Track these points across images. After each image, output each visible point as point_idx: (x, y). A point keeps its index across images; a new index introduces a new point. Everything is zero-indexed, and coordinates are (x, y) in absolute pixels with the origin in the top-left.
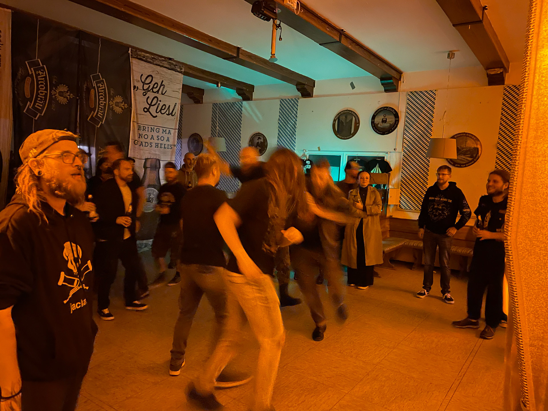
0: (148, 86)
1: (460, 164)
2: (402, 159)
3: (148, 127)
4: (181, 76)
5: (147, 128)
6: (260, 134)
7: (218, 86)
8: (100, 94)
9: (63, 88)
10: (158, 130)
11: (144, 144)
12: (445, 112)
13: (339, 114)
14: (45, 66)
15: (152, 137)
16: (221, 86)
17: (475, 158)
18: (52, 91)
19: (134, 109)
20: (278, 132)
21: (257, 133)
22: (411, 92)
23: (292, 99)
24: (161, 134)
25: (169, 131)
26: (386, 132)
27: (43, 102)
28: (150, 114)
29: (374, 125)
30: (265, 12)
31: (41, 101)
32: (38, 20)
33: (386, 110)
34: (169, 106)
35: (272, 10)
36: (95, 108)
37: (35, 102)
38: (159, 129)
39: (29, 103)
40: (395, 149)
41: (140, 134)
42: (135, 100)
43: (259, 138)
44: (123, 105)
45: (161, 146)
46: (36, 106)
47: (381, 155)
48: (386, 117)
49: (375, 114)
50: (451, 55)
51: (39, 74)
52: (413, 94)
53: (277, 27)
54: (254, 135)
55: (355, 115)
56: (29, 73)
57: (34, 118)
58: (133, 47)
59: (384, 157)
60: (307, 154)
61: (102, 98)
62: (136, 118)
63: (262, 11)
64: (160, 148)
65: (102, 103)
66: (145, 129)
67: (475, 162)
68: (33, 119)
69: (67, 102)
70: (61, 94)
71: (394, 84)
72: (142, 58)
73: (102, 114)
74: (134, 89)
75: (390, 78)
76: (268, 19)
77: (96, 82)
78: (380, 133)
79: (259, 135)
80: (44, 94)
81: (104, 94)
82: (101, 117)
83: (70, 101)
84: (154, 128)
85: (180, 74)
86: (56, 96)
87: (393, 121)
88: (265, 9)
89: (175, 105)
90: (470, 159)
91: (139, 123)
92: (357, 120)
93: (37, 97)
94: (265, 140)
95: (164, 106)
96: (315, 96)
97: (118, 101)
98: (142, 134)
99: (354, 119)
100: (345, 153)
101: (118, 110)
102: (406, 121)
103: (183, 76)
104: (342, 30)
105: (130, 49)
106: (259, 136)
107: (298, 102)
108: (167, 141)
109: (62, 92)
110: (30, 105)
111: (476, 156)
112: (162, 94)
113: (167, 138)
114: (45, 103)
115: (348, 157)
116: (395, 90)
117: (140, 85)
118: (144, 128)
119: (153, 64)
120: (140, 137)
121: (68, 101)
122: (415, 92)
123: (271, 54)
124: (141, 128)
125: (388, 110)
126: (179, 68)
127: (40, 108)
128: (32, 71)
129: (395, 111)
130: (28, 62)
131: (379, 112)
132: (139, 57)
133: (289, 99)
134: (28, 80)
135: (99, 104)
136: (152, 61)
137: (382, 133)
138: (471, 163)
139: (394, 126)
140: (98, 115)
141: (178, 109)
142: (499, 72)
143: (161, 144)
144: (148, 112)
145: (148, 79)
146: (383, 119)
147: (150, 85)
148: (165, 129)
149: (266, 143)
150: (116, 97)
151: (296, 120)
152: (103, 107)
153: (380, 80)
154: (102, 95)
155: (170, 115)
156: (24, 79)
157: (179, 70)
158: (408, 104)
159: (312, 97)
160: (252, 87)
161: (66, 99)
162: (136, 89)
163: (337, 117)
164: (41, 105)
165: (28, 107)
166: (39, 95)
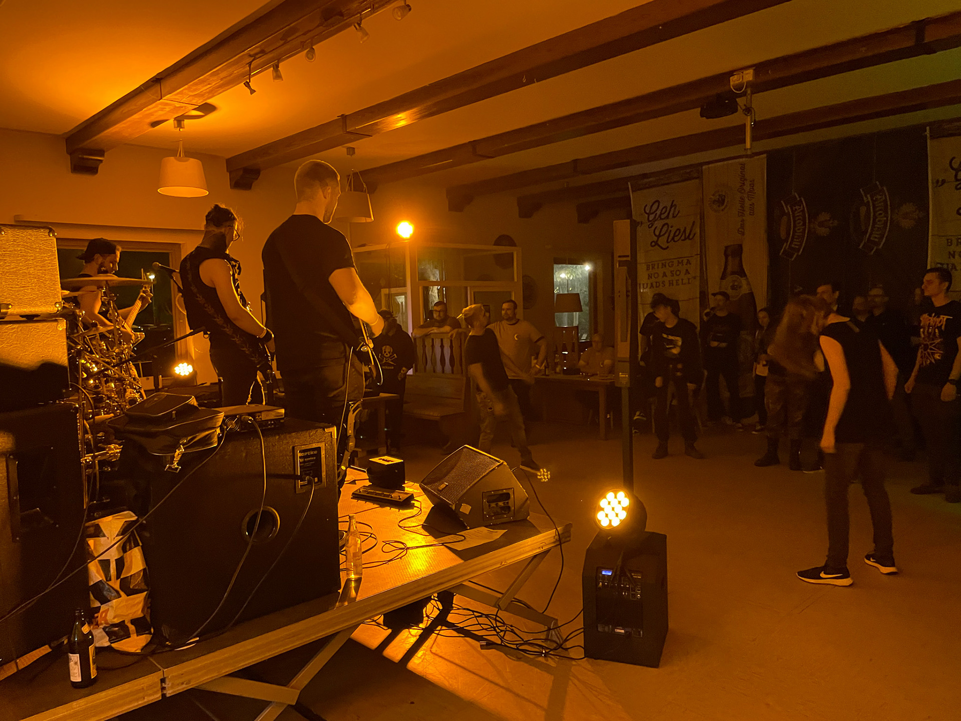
9: (824, 217)
14: (802, 198)
18: (811, 224)
31: (799, 239)
41: (949, 252)
42: (937, 201)
44: (916, 215)
46: (793, 246)
51: (796, 210)
56: (785, 212)
57: (790, 259)
58: (933, 124)
61: (879, 214)
65: (879, 221)
70: (821, 224)
72: (954, 132)
73: (878, 236)
77: (870, 196)
80: (802, 230)
82: (877, 240)
83: (833, 230)
86: (816, 229)
91: (948, 234)
93: (794, 236)
97: (908, 211)
98: (955, 251)
101: (906, 224)
105: (928, 128)
109: (823, 221)
110: (786, 245)
114: (803, 240)
117: (948, 176)
118: (959, 241)
120: (951, 257)
121: (830, 231)
124: (951, 242)
127: (797, 247)
128: (788, 209)
130: (783, 201)
132: (947, 133)
134: (784, 220)
135: (874, 223)
150: (903, 206)
152: (881, 226)
154: (880, 210)
161: (828, 228)
162: (940, 184)
164: (798, 243)
165: (785, 248)
166: (796, 232)
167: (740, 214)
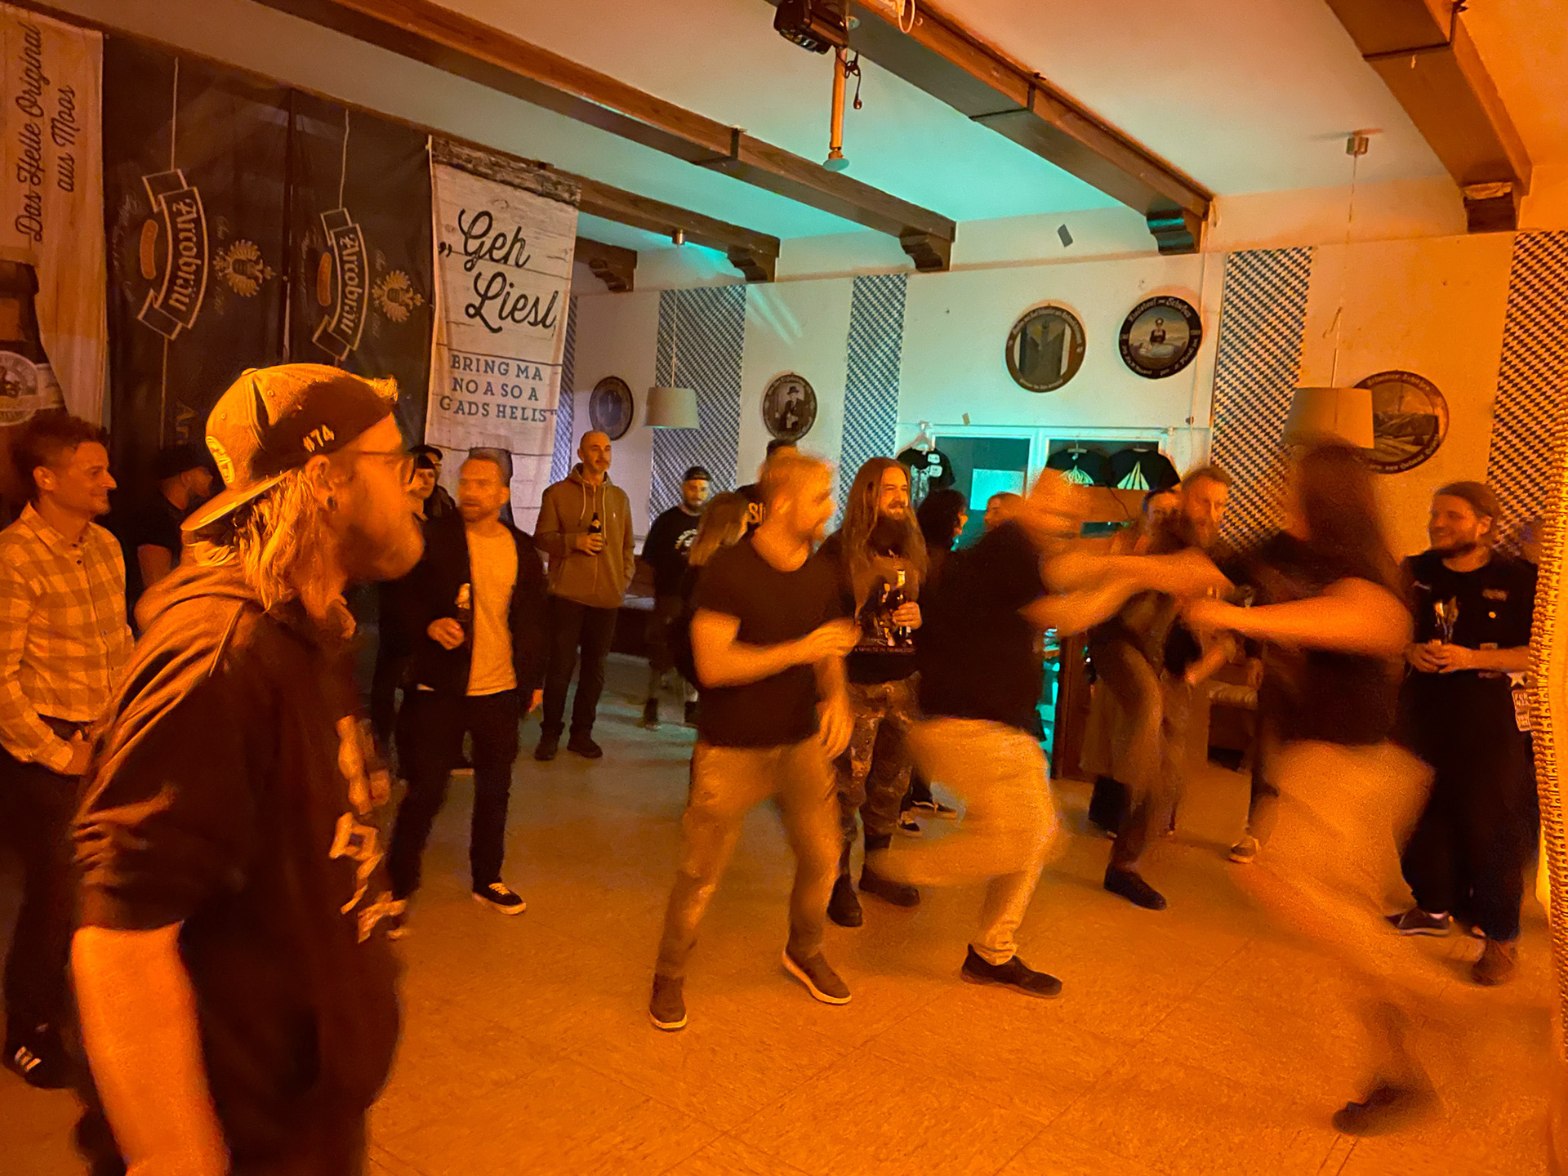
0: (477, 242)
1: (1384, 464)
2: (1210, 450)
3: (478, 360)
4: (572, 213)
5: (475, 362)
6: (792, 378)
7: (675, 241)
8: (347, 266)
9: (245, 251)
10: (503, 366)
11: (466, 407)
12: (1339, 311)
13: (1026, 320)
14: (195, 190)
15: (489, 390)
16: (685, 240)
17: (1428, 446)
18: (215, 259)
19: (441, 309)
20: (846, 371)
21: (786, 376)
22: (1239, 254)
23: (888, 277)
24: (512, 380)
25: (537, 369)
26: (1164, 369)
27: (190, 289)
28: (483, 324)
29: (1128, 349)
30: (813, 26)
31: (187, 288)
32: (177, 59)
33: (1164, 305)
34: (537, 300)
35: (834, 21)
36: (334, 305)
37: (170, 291)
38: (507, 365)
39: (152, 293)
40: (1188, 421)
41: (456, 379)
42: (444, 283)
43: (793, 390)
44: (412, 299)
45: (513, 413)
46: (171, 302)
47: (1148, 437)
48: (1162, 328)
49: (1131, 319)
50: (1357, 144)
51: (179, 213)
52: (1243, 261)
53: (848, 68)
54: (779, 379)
55: (1071, 321)
56: (151, 209)
57: (167, 336)
58: (437, 134)
59: (1156, 444)
60: (932, 435)
61: (351, 279)
62: (445, 334)
63: (805, 23)
64: (511, 417)
65: (351, 293)
66: (469, 366)
67: (1427, 457)
68: (163, 337)
69: (256, 291)
70: (240, 267)
71: (1189, 229)
72: (464, 163)
73: (351, 324)
74: (440, 252)
75: (1176, 214)
76: (822, 47)
77: (335, 233)
78: (1145, 372)
79: (791, 380)
80: (194, 267)
81: (357, 266)
82: (350, 332)
83: (265, 287)
84: (493, 362)
85: (570, 209)
86: (226, 274)
87: (1182, 338)
88: (814, 18)
89: (554, 298)
90: (1414, 449)
91: (454, 347)
92: (1078, 336)
93: (174, 276)
94: (810, 395)
95: (522, 301)
96: (954, 266)
97: (396, 286)
98: (462, 380)
99: (1068, 332)
100: (1042, 430)
101: (397, 312)
102: (1224, 338)
103: (577, 212)
104: (1037, 75)
105: (430, 138)
106: (793, 385)
107: (905, 285)
108: (530, 398)
109: (243, 261)
110: (156, 298)
111: (1432, 439)
112: (517, 265)
113: (530, 391)
114: (198, 293)
115: (1052, 442)
116: (1192, 247)
117: (456, 240)
118: (468, 362)
119: (495, 181)
120: (458, 387)
121: (257, 288)
122: (1249, 252)
123: (831, 148)
124: (458, 362)
125: (1170, 306)
126: (567, 191)
127: (183, 308)
128: (159, 204)
129: (1191, 309)
130: (148, 179)
131: (1142, 312)
132: (455, 161)
133: (878, 277)
134: (150, 229)
135: (344, 296)
136: (490, 172)
137: (1150, 373)
138: (1415, 461)
139: (1187, 351)
140: (343, 326)
141: (564, 308)
142: (1500, 194)
143: (512, 407)
144: (478, 317)
145: (478, 223)
146: (1153, 333)
147: (484, 239)
148: (523, 365)
149: (812, 403)
150: (389, 275)
151: (899, 335)
152: (354, 304)
153: (1145, 218)
154: (351, 270)
155: (541, 325)
156: (137, 226)
157: (566, 196)
158: (1228, 287)
159: (947, 269)
160: (773, 244)
161: (253, 281)
162: (446, 252)
163: (1018, 328)
164: (187, 300)
165: (151, 304)
166: (181, 270)
167: (25, 173)
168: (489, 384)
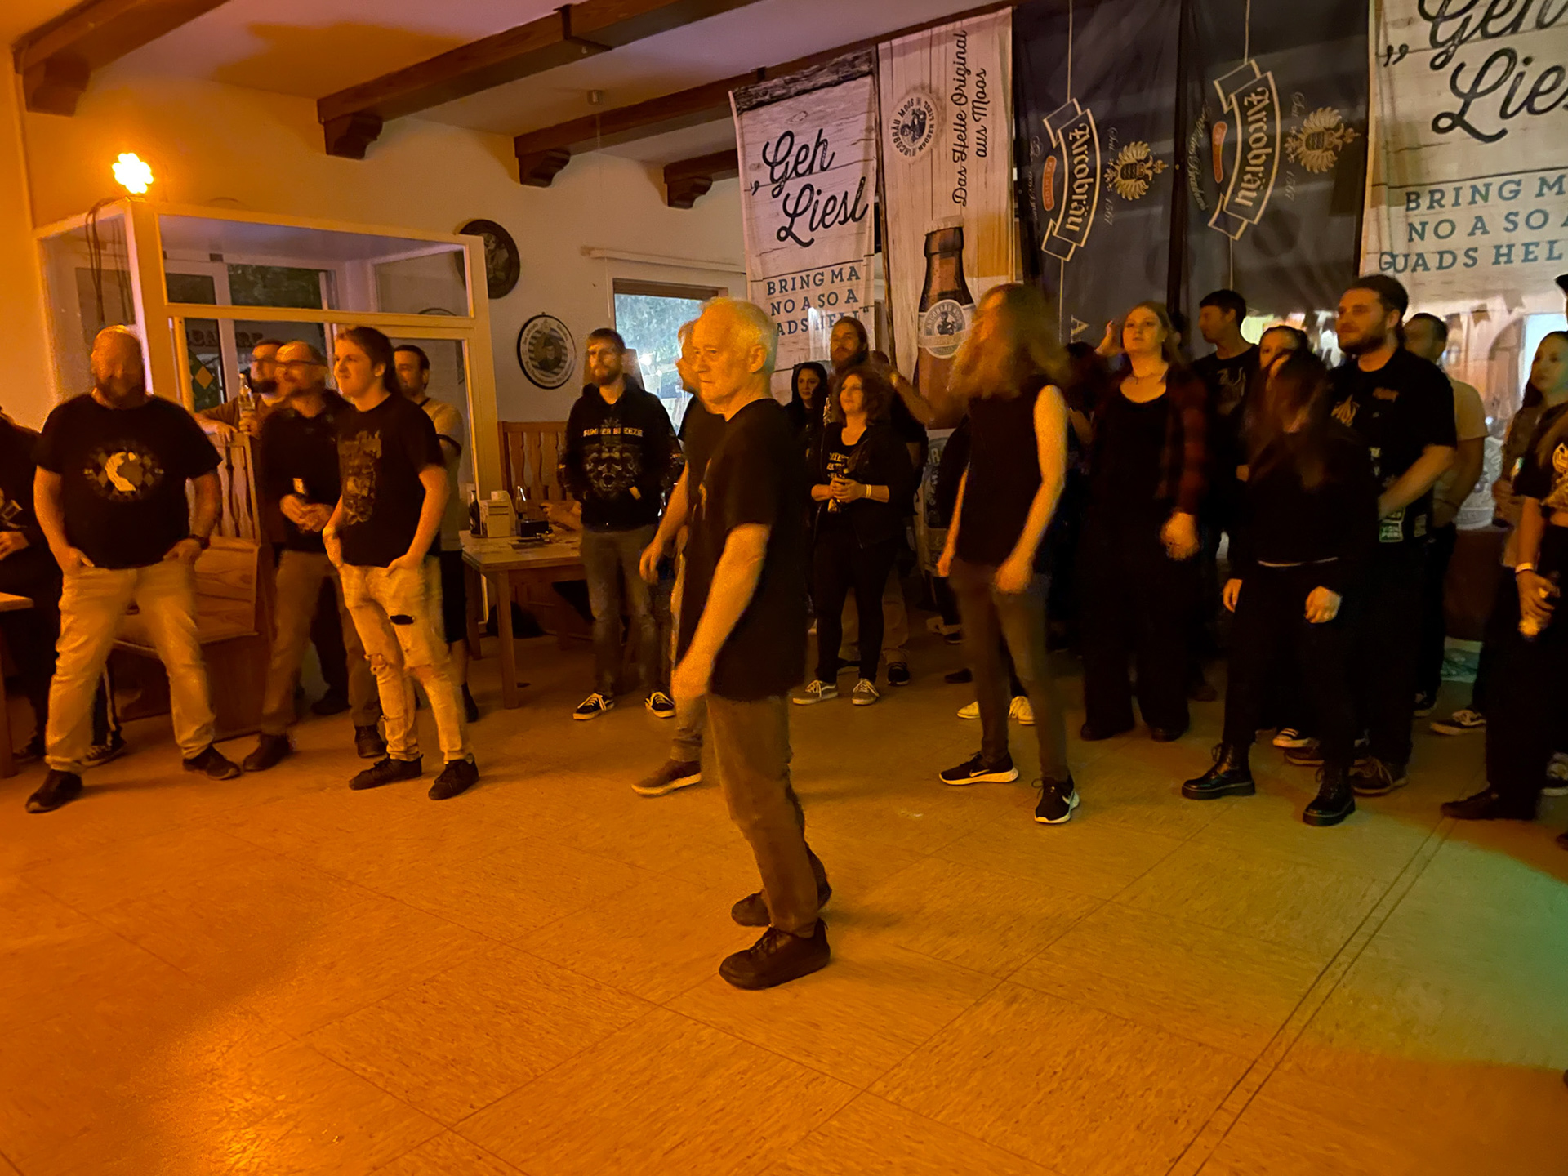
3: (1457, 189)
5: (1451, 195)
8: (1251, 128)
9: (1133, 153)
10: (1510, 187)
11: (1433, 261)
14: (1088, 111)
15: (1480, 226)
18: (1106, 172)
24: (1527, 203)
27: (1083, 209)
28: (1465, 135)
31: (1080, 209)
36: (1228, 179)
37: (1066, 216)
38: (1518, 183)
39: (1052, 222)
41: (1411, 227)
44: (1342, 137)
45: (1527, 253)
46: (1068, 226)
51: (1075, 140)
56: (1052, 147)
57: (1063, 259)
61: (1256, 141)
64: (1523, 260)
65: (1256, 157)
66: (1440, 201)
68: (1060, 260)
69: (1145, 190)
70: (1130, 171)
73: (1251, 196)
74: (1384, 62)
77: (1236, 96)
80: (1086, 186)
82: (1250, 204)
84: (1487, 186)
86: (1116, 184)
91: (1409, 183)
93: (1070, 201)
95: (1552, 77)
97: (1319, 129)
98: (1423, 225)
101: (1319, 160)
109: (1132, 165)
110: (1055, 226)
112: (1538, 28)
114: (1089, 212)
117: (1416, 34)
118: (1438, 196)
121: (1147, 187)
124: (1416, 201)
127: (1077, 229)
128: (1058, 139)
130: (1049, 119)
134: (1050, 165)
140: (1239, 200)
143: (1527, 245)
144: (1458, 129)
147: (1466, 15)
148: (1552, 177)
152: (1260, 169)
156: (1040, 164)
161: (1142, 181)
162: (1395, 58)
164: (1080, 220)
165: (1051, 232)
166: (1075, 194)
167: (957, 154)
168: (1479, 219)
